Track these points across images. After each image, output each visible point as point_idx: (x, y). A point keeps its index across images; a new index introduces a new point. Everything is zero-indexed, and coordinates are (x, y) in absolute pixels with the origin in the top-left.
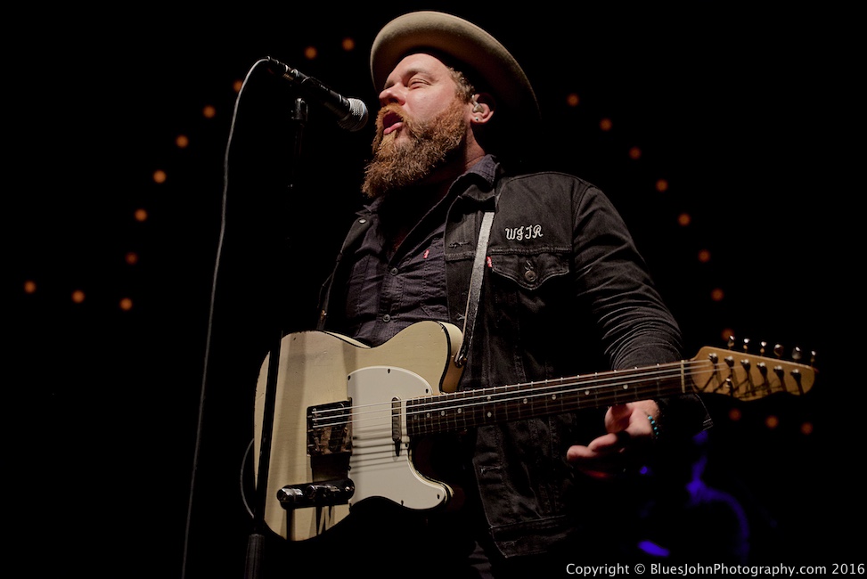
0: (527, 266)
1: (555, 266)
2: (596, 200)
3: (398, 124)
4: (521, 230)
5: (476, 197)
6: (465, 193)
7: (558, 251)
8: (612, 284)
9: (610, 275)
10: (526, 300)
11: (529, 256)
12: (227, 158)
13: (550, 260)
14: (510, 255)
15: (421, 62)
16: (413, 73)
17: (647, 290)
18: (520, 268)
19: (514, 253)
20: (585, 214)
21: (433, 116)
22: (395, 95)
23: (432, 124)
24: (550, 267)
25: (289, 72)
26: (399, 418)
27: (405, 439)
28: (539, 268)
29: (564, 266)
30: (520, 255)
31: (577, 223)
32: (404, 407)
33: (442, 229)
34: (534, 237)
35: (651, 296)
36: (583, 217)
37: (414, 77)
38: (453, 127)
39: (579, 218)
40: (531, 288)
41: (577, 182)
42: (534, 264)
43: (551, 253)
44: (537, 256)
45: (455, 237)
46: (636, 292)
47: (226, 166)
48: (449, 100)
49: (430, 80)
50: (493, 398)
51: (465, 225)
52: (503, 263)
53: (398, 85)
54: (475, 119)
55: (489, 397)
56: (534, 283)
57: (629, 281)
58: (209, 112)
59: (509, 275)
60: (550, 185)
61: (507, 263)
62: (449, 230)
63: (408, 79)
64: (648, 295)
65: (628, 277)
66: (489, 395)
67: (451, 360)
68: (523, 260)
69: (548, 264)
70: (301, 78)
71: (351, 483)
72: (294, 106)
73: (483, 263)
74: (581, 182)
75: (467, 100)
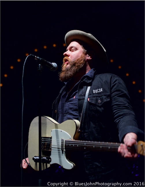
0: (99, 99)
1: (106, 99)
2: (117, 80)
3: (67, 62)
4: (97, 90)
5: (86, 81)
6: (84, 80)
7: (106, 95)
8: (119, 102)
9: (118, 100)
10: (98, 108)
11: (99, 97)
12: (22, 82)
13: (104, 97)
14: (94, 97)
15: (74, 44)
16: (72, 47)
17: (129, 105)
18: (97, 100)
19: (95, 96)
20: (114, 84)
21: (76, 59)
22: (67, 54)
23: (76, 61)
24: (104, 99)
25: (36, 58)
26: (63, 145)
27: (64, 150)
28: (102, 99)
29: (108, 98)
30: (97, 97)
31: (111, 86)
32: (64, 142)
33: (77, 91)
34: (101, 92)
35: (129, 107)
36: (113, 85)
37: (73, 48)
38: (81, 62)
39: (112, 85)
40: (100, 105)
41: (113, 76)
42: (101, 99)
43: (105, 95)
44: (101, 96)
45: (81, 93)
46: (125, 105)
47: (22, 84)
48: (81, 54)
49: (76, 49)
50: (86, 144)
51: (83, 89)
52: (92, 99)
53: (69, 50)
54: (88, 58)
55: (85, 144)
56: (100, 104)
57: (124, 102)
58: (19, 60)
59: (93, 102)
60: (106, 77)
61: (93, 99)
62: (79, 91)
63: (71, 49)
64: (129, 106)
65: (123, 101)
66: (85, 143)
67: (77, 131)
68: (98, 98)
69: (104, 98)
70: (39, 59)
71: (51, 159)
72: (39, 66)
73: (87, 100)
74: (114, 76)
75: (86, 54)
